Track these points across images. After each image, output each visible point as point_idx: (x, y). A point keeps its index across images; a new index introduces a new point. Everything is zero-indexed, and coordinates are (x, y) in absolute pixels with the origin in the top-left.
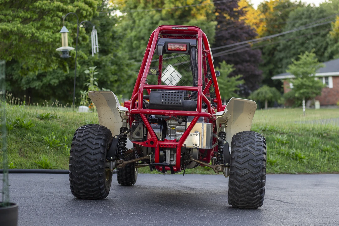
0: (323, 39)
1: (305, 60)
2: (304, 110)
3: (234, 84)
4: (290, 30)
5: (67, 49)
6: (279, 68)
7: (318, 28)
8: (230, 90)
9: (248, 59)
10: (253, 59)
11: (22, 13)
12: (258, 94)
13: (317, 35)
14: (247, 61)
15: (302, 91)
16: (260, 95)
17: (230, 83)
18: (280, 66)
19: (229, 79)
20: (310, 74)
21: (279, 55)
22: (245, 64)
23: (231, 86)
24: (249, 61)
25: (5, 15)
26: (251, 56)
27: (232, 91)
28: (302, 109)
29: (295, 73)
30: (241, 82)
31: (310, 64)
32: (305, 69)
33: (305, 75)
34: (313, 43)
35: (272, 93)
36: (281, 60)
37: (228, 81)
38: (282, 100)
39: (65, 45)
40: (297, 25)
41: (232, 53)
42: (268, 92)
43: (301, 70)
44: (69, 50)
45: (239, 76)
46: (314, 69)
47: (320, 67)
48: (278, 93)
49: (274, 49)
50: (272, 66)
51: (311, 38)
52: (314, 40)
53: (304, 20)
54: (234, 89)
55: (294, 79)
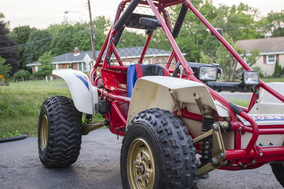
0: (48, 46)
1: (46, 56)
2: (47, 81)
3: (7, 69)
4: (31, 42)
6: (25, 61)
7: (45, 41)
8: (5, 72)
9: (12, 56)
10: (14, 56)
12: (19, 74)
13: (45, 44)
14: (11, 57)
15: (46, 71)
16: (20, 74)
17: (4, 68)
18: (26, 59)
19: (4, 66)
20: (50, 62)
21: (24, 54)
22: (10, 58)
23: (5, 70)
24: (12, 57)
26: (13, 54)
27: (6, 73)
28: (46, 80)
29: (41, 62)
30: (11, 67)
31: (49, 57)
32: (47, 60)
33: (47, 63)
34: (43, 48)
35: (26, 73)
36: (26, 57)
37: (4, 67)
38: (32, 77)
40: (34, 39)
41: (2, 53)
42: (24, 72)
43: (45, 61)
45: (9, 65)
46: (51, 60)
47: (54, 59)
48: (29, 73)
49: (23, 52)
50: (21, 60)
51: (42, 46)
52: (44, 47)
53: (38, 37)
54: (7, 71)
55: (41, 65)
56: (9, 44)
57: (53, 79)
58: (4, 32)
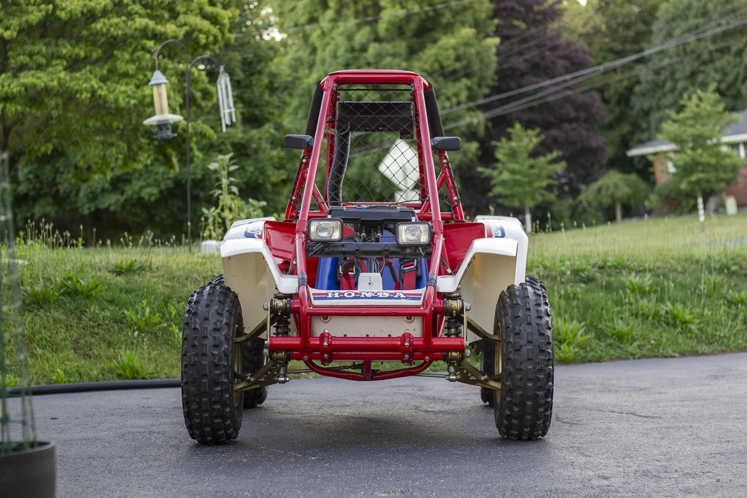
0: (738, 60)
1: (696, 110)
2: (702, 218)
3: (545, 173)
4: (662, 43)
5: (167, 120)
6: (643, 131)
7: (725, 35)
8: (537, 184)
9: (573, 114)
10: (583, 115)
11: (66, 49)
12: (599, 190)
13: (724, 51)
14: (570, 121)
15: (694, 178)
16: (603, 192)
17: (535, 171)
18: (644, 125)
19: (531, 161)
20: (710, 138)
21: (638, 104)
22: (567, 126)
23: (538, 177)
24: (576, 119)
25: (31, 55)
26: (579, 107)
27: (541, 188)
28: (698, 216)
29: (675, 139)
30: (560, 167)
31: (709, 116)
32: (699, 129)
33: (699, 141)
35: (629, 186)
36: (646, 113)
37: (532, 167)
38: (653, 200)
39: (162, 112)
40: (677, 32)
41: (535, 104)
42: (621, 184)
43: (690, 131)
44: (172, 122)
45: (555, 154)
46: (718, 128)
47: (730, 122)
48: (643, 186)
49: (630, 90)
50: (626, 128)
51: (712, 61)
52: (718, 64)
53: (692, 22)
54: (545, 183)
55: (675, 152)
56: (561, 63)
57: (740, 206)
58: (539, 17)
